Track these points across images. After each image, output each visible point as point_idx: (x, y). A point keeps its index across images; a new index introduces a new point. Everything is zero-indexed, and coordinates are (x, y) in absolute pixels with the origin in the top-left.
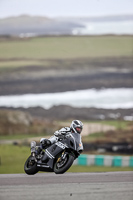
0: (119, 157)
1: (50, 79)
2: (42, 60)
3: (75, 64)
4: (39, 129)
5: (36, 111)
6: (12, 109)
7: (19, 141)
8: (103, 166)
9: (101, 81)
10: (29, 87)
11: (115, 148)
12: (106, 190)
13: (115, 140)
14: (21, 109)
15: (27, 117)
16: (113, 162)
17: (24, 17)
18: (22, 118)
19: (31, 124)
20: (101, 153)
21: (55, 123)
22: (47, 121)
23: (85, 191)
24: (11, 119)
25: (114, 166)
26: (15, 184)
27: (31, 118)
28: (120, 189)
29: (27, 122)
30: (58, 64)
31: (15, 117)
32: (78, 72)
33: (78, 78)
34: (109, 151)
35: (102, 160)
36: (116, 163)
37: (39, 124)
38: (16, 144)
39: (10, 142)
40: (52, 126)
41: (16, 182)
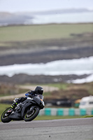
0: (61, 109)
1: (12, 56)
2: (6, 43)
3: (30, 44)
4: (5, 90)
8: (50, 116)
9: (48, 56)
11: (59, 103)
12: (52, 132)
13: (58, 97)
16: (58, 112)
20: (49, 107)
21: (17, 86)
22: (10, 85)
23: (38, 133)
25: (58, 116)
28: (62, 132)
30: (17, 45)
32: (31, 50)
33: (32, 55)
34: (55, 105)
35: (50, 111)
36: (60, 114)
37: (5, 88)
40: (14, 88)
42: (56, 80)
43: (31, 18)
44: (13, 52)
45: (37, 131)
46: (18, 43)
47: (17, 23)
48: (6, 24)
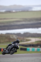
1: (23, 25)
2: (20, 19)
6: (11, 34)
8: (40, 51)
9: (39, 25)
14: (14, 34)
15: (16, 36)
18: (14, 37)
20: (39, 47)
21: (25, 38)
22: (22, 38)
23: (34, 59)
24: (11, 37)
27: (17, 37)
29: (16, 38)
30: (25, 20)
31: (12, 36)
32: (31, 22)
33: (32, 24)
40: (24, 39)
43: (32, 8)
44: (24, 23)
46: (26, 19)
47: (26, 10)
48: (20, 11)
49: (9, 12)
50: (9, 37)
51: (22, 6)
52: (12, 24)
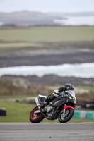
0: (91, 112)
1: (42, 56)
2: (37, 43)
3: (61, 45)
4: (35, 91)
5: (32, 78)
6: (15, 76)
7: (20, 100)
8: (79, 118)
9: (79, 58)
10: (28, 61)
11: (88, 106)
13: (88, 100)
14: (22, 77)
15: (26, 83)
16: (86, 115)
17: (25, 12)
18: (22, 82)
19: (29, 87)
20: (78, 109)
21: (46, 87)
22: (40, 86)
23: (67, 135)
24: (15, 84)
25: (86, 118)
26: (16, 130)
27: (29, 84)
29: (26, 86)
31: (18, 82)
33: (63, 56)
34: (84, 107)
35: (79, 114)
36: (89, 116)
37: (34, 88)
38: (17, 101)
39: (14, 100)
40: (44, 89)
41: (17, 128)
42: (86, 82)
44: (44, 52)
45: (66, 133)
46: (50, 44)
49: (12, 26)
50: (11, 82)
51: (40, 13)
52: (18, 53)
